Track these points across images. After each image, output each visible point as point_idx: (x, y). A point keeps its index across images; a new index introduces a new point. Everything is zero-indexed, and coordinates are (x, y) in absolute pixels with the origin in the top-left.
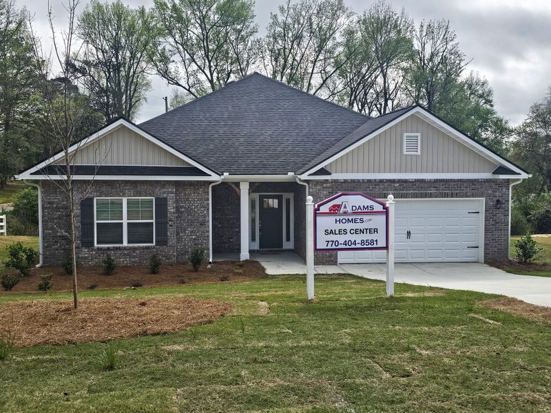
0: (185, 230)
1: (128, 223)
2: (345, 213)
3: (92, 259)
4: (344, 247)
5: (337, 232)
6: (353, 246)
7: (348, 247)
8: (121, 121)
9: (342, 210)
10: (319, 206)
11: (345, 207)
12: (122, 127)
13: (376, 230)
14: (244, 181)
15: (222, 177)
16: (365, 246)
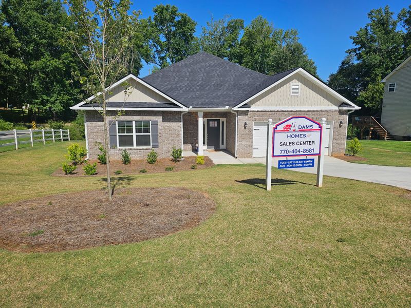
0: (168, 139)
1: (136, 135)
2: (294, 131)
3: (117, 156)
4: (292, 154)
5: (288, 144)
6: (298, 153)
7: (294, 154)
8: (131, 76)
9: (292, 128)
10: (277, 126)
11: (294, 127)
12: (131, 79)
13: (313, 142)
14: (201, 111)
15: (189, 109)
16: (306, 153)
